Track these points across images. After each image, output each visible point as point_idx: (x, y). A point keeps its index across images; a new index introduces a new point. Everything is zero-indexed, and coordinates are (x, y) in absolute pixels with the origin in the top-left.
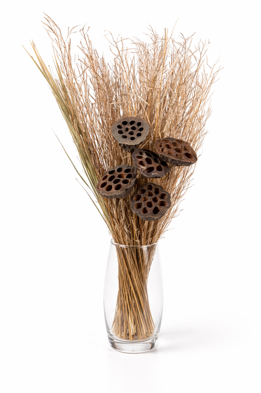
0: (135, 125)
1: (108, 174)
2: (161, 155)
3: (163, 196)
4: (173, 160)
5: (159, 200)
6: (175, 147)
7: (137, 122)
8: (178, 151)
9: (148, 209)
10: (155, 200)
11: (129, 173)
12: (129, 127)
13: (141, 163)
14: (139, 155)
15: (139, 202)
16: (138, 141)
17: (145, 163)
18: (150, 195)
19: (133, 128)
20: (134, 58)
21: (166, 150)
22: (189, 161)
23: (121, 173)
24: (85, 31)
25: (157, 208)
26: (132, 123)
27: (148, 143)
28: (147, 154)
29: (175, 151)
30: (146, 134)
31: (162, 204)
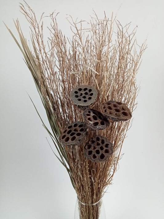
0: (87, 91)
1: (67, 129)
2: (104, 115)
3: (107, 146)
4: (113, 118)
5: (105, 148)
6: (115, 108)
7: (89, 89)
8: (117, 111)
9: (96, 155)
10: (102, 148)
11: (81, 128)
12: (83, 92)
13: (89, 119)
14: (88, 113)
15: (90, 150)
16: (89, 103)
17: (92, 119)
18: (98, 144)
19: (86, 94)
20: (88, 36)
21: (108, 111)
22: (125, 117)
23: (76, 128)
24: (54, 15)
25: (103, 154)
26: (85, 89)
27: (97, 104)
28: (94, 113)
29: (114, 111)
30: (95, 97)
31: (107, 151)
